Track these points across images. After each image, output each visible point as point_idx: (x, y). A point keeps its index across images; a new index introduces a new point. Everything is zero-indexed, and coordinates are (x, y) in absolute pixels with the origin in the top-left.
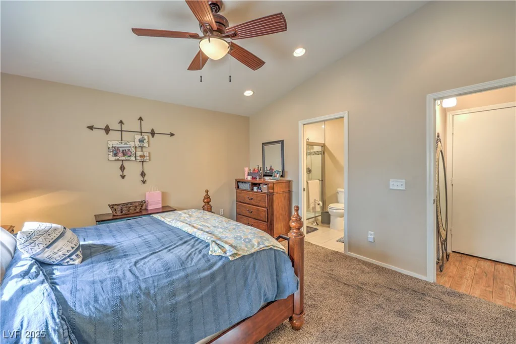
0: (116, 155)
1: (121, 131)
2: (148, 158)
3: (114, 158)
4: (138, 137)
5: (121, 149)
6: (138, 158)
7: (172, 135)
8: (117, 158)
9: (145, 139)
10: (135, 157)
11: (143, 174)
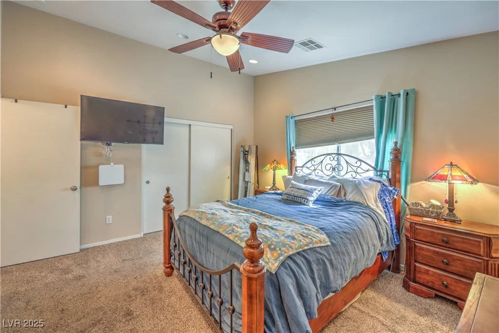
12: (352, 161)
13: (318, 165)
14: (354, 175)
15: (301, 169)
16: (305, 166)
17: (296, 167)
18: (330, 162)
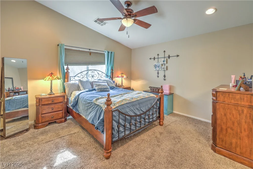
0: (156, 68)
1: (158, 58)
2: (166, 69)
3: (155, 69)
4: (163, 59)
5: (157, 65)
6: (162, 69)
7: (178, 56)
8: (156, 69)
9: (165, 60)
10: (162, 68)
11: (165, 76)
12: (100, 73)
13: (84, 76)
14: (101, 78)
15: (74, 78)
16: (77, 76)
17: (70, 77)
18: (91, 73)
